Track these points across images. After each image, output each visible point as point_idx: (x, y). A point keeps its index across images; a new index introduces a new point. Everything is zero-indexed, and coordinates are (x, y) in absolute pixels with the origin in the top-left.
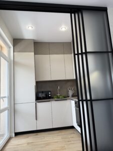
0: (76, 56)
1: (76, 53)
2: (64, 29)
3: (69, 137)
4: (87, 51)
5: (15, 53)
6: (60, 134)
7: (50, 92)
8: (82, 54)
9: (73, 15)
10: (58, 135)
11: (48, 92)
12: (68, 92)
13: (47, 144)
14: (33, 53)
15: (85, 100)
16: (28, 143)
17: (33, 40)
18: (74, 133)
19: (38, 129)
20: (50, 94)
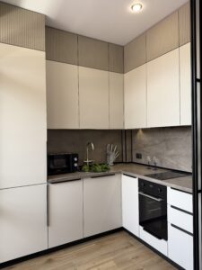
0: (199, 85)
3: (129, 257)
11: (74, 156)
12: (107, 155)
14: (43, 54)
17: (46, 16)
18: (132, 245)
19: (51, 247)
20: (77, 162)
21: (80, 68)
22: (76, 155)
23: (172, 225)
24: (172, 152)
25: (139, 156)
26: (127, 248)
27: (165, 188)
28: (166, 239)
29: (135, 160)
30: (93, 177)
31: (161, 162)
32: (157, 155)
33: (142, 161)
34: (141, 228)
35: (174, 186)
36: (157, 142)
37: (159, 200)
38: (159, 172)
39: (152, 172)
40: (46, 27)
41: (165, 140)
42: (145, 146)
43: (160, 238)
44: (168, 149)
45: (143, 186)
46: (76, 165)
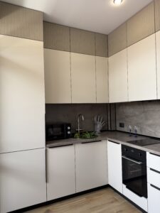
12: (95, 124)
14: (41, 43)
18: (116, 200)
19: (49, 199)
20: (70, 130)
21: (72, 53)
22: (69, 125)
23: (152, 185)
24: (150, 122)
25: (122, 125)
26: (112, 202)
27: (145, 153)
28: (146, 197)
29: (119, 128)
30: (83, 143)
31: (141, 130)
32: (138, 124)
33: (125, 129)
34: (125, 186)
35: (153, 152)
36: (137, 113)
37: (139, 163)
38: (139, 139)
39: (133, 139)
40: (44, 21)
41: (144, 112)
42: (127, 117)
43: (141, 196)
44: (147, 119)
45: (125, 151)
46: (69, 133)
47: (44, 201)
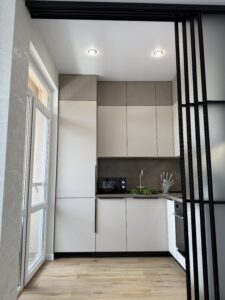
0: (184, 109)
1: (184, 102)
2: (158, 55)
3: (160, 272)
4: (209, 99)
5: (61, 102)
6: (141, 265)
7: (125, 179)
8: (196, 104)
9: (180, 25)
10: (137, 267)
11: (121, 179)
12: (161, 182)
13: (116, 282)
14: (95, 103)
15: (197, 202)
16: (79, 276)
17: (97, 76)
18: (170, 267)
19: (99, 250)
20: (124, 185)
21: (129, 107)
30: (135, 198)
34: (177, 249)
37: (182, 218)
40: (98, 82)
47: (93, 250)
